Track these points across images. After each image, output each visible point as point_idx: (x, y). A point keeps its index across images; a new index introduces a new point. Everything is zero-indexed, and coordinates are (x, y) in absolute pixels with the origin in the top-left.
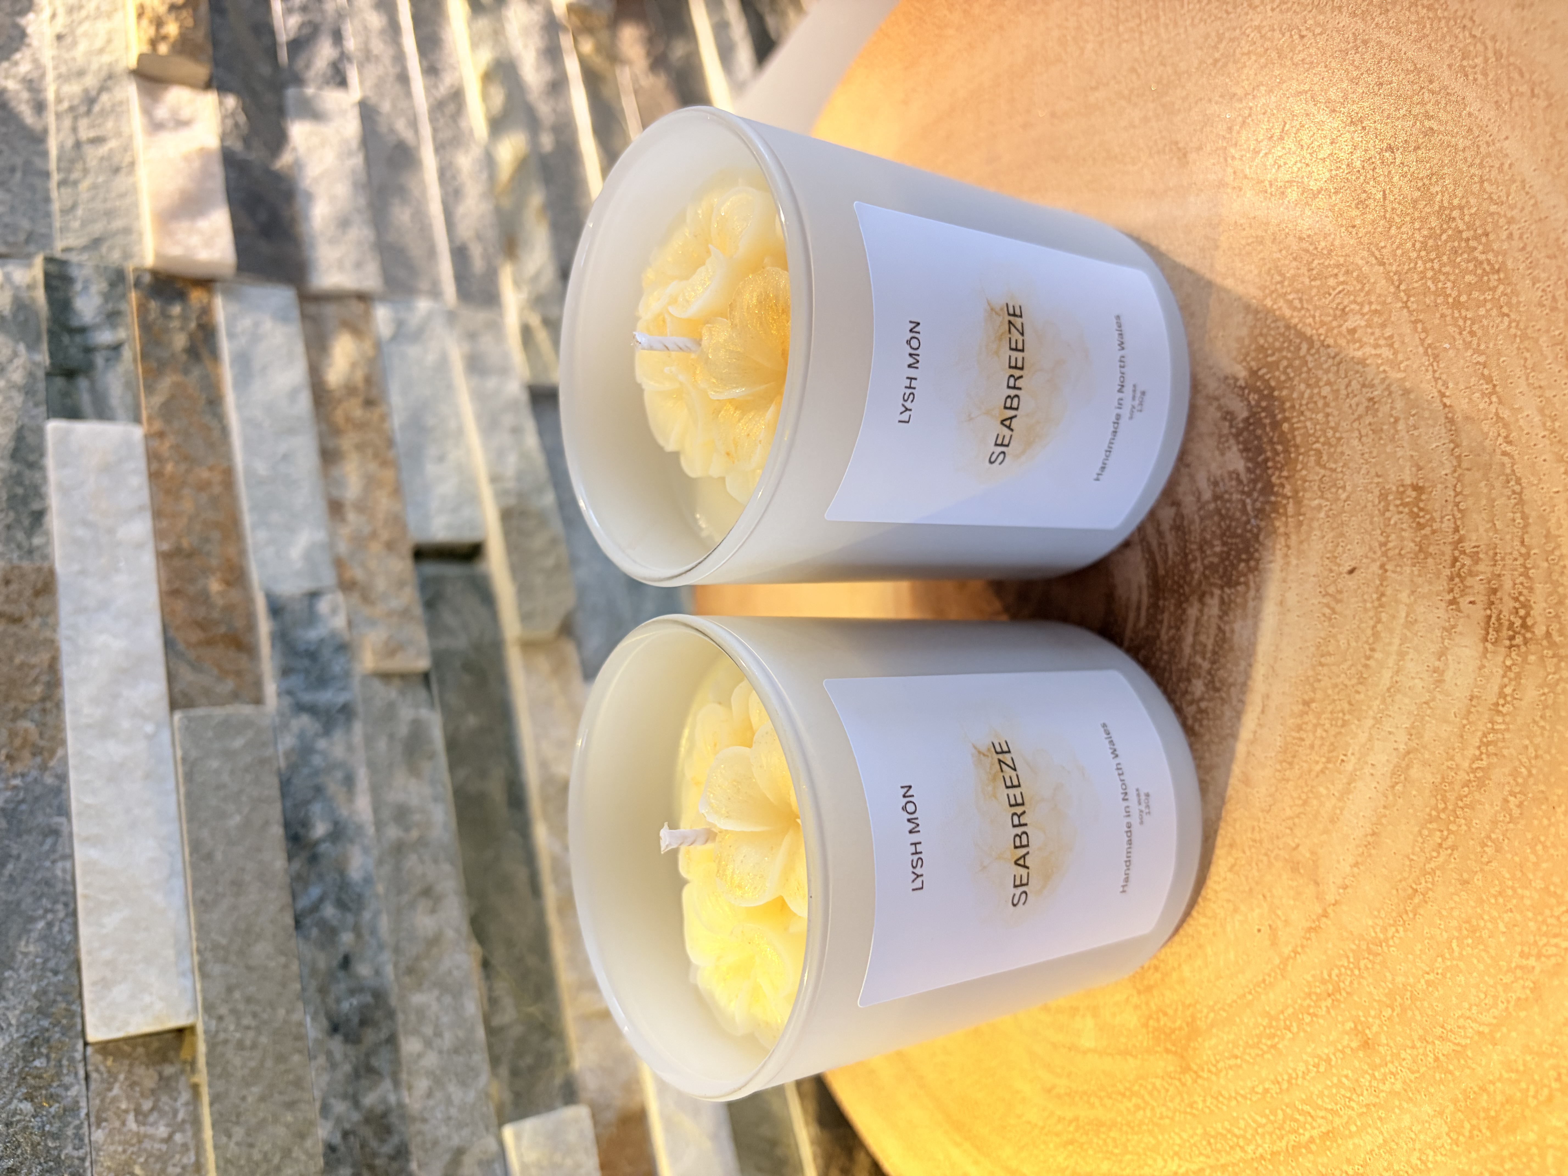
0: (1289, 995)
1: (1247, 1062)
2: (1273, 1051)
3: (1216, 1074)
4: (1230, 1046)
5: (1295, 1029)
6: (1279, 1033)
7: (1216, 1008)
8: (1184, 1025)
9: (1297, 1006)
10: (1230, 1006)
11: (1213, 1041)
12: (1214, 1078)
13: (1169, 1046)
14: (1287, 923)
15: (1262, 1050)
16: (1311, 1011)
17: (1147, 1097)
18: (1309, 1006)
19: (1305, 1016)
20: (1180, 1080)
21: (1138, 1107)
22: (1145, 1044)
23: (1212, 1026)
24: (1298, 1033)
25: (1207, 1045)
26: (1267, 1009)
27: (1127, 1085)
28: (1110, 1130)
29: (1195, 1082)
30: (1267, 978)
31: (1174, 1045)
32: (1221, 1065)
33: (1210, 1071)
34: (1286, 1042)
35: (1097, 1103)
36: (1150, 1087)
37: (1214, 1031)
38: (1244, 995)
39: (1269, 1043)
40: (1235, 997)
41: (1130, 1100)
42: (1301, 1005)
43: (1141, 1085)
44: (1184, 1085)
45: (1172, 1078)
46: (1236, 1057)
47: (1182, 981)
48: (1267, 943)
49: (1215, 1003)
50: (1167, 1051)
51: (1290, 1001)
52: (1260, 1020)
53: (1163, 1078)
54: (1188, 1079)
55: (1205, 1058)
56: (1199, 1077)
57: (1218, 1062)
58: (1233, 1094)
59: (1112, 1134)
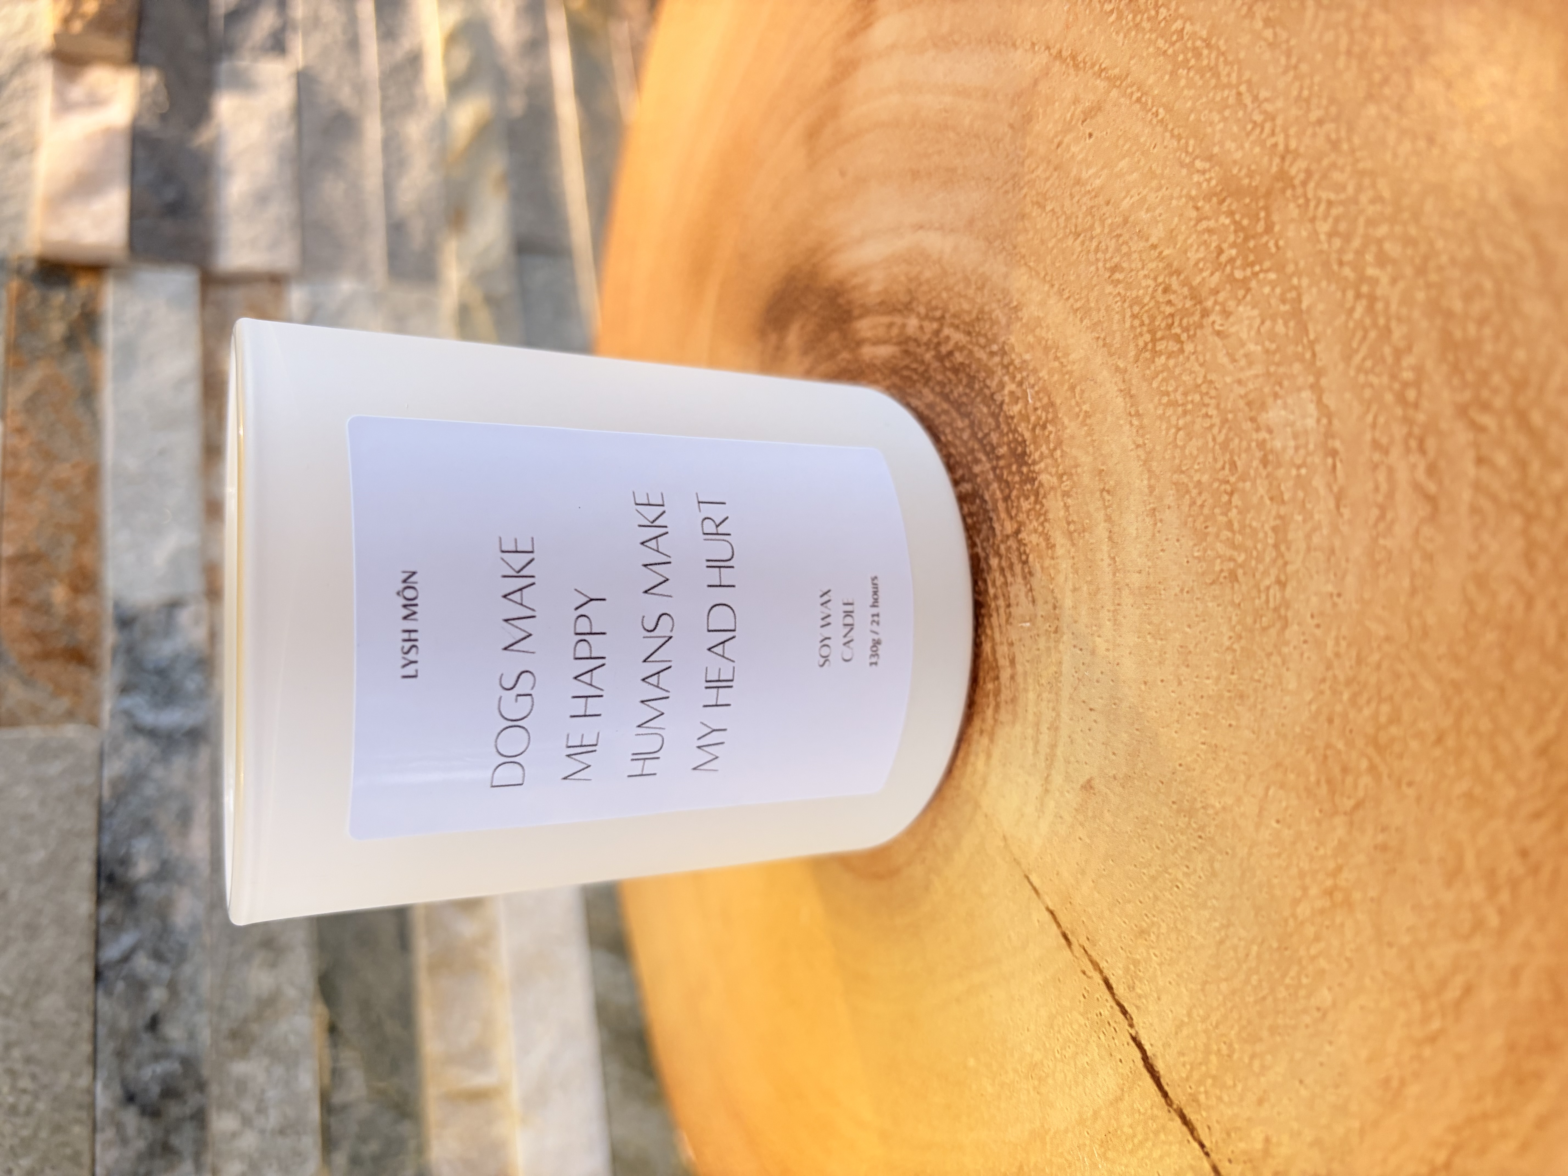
0: (1145, 54)
1: (1240, 75)
2: (1213, 41)
3: (1273, 119)
4: (1227, 113)
5: (1178, 25)
6: (1189, 44)
7: (1188, 160)
8: (1224, 207)
9: (1154, 36)
10: (1179, 138)
11: (1230, 145)
12: (1279, 121)
13: (1260, 227)
14: (1076, 101)
15: (1217, 58)
16: (1153, 13)
17: (1356, 243)
18: (1149, 19)
19: (1161, 17)
20: (1304, 184)
21: (1382, 260)
22: (1272, 276)
23: (1210, 158)
24: (1181, 16)
25: (1238, 155)
26: (1167, 77)
27: (1350, 294)
28: (1449, 314)
29: (1297, 155)
30: (1134, 98)
31: (1258, 220)
32: (1258, 117)
33: (1273, 133)
34: (1197, 27)
35: (1408, 361)
36: (1337, 243)
37: (1216, 150)
38: (1162, 121)
39: (1205, 52)
40: (1168, 135)
41: (1374, 282)
42: (1151, 31)
43: (1341, 263)
44: (1309, 173)
45: (1307, 201)
46: (1239, 94)
47: (1171, 236)
48: (1100, 118)
49: (1182, 165)
50: (1269, 229)
51: (1151, 50)
52: (1183, 82)
53: (1313, 220)
54: (1296, 169)
55: (1257, 150)
56: (1287, 150)
57: (1255, 123)
58: (1291, 74)
59: (1458, 306)
